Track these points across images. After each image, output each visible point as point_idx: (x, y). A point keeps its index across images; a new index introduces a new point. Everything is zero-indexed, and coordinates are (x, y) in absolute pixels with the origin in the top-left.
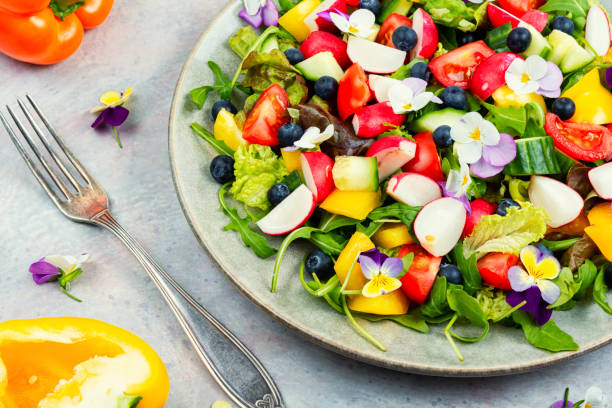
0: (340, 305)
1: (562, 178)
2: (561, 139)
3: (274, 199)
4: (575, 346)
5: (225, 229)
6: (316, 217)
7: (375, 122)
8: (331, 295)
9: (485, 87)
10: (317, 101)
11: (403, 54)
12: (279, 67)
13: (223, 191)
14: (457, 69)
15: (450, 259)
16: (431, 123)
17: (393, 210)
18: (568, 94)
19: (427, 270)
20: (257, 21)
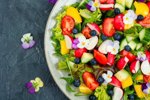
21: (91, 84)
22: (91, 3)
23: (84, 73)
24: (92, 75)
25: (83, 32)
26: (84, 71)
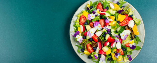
1: (125, 29)
10: (93, 42)
13: (92, 60)
19: (122, 51)
21: (90, 50)
22: (95, 11)
23: (87, 44)
24: (91, 46)
25: (90, 25)
26: (87, 43)
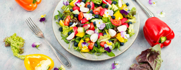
0: (79, 51)
1: (113, 29)
2: (113, 23)
3: (69, 34)
4: (115, 55)
5: (61, 39)
6: (75, 37)
7: (84, 21)
8: (78, 49)
9: (101, 14)
10: (75, 18)
11: (89, 9)
12: (69, 13)
13: (61, 33)
14: (97, 11)
15: (96, 43)
16: (93, 21)
17: (87, 36)
18: (114, 15)
19: (92, 45)
20: (66, 4)
